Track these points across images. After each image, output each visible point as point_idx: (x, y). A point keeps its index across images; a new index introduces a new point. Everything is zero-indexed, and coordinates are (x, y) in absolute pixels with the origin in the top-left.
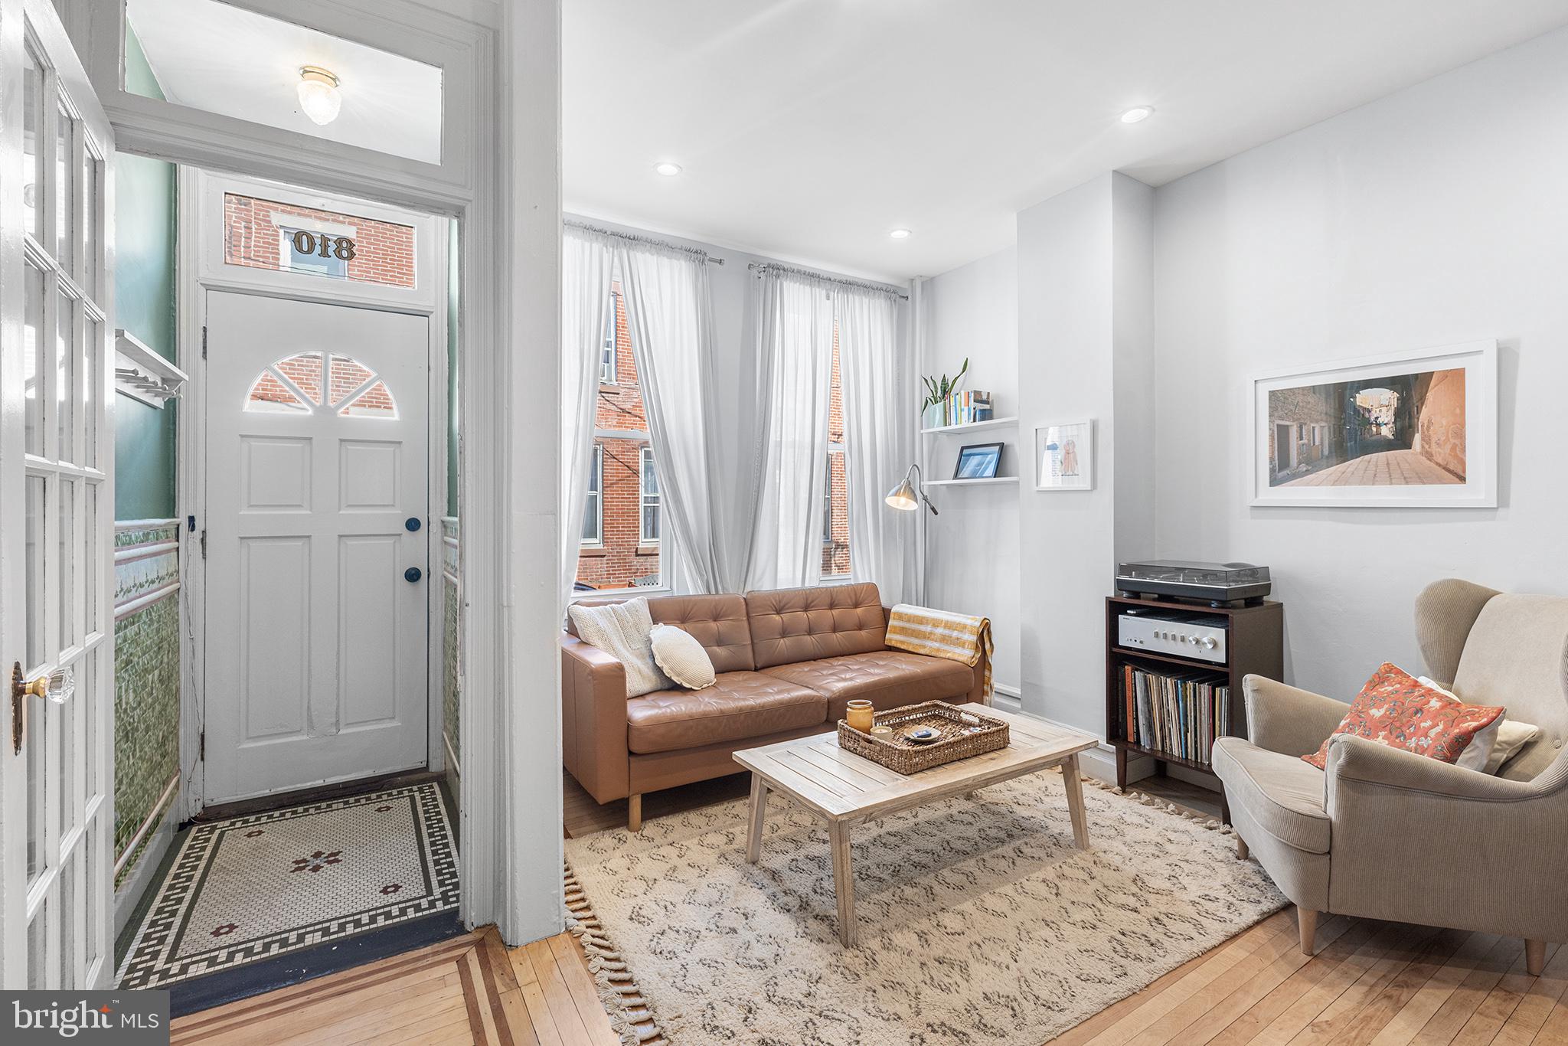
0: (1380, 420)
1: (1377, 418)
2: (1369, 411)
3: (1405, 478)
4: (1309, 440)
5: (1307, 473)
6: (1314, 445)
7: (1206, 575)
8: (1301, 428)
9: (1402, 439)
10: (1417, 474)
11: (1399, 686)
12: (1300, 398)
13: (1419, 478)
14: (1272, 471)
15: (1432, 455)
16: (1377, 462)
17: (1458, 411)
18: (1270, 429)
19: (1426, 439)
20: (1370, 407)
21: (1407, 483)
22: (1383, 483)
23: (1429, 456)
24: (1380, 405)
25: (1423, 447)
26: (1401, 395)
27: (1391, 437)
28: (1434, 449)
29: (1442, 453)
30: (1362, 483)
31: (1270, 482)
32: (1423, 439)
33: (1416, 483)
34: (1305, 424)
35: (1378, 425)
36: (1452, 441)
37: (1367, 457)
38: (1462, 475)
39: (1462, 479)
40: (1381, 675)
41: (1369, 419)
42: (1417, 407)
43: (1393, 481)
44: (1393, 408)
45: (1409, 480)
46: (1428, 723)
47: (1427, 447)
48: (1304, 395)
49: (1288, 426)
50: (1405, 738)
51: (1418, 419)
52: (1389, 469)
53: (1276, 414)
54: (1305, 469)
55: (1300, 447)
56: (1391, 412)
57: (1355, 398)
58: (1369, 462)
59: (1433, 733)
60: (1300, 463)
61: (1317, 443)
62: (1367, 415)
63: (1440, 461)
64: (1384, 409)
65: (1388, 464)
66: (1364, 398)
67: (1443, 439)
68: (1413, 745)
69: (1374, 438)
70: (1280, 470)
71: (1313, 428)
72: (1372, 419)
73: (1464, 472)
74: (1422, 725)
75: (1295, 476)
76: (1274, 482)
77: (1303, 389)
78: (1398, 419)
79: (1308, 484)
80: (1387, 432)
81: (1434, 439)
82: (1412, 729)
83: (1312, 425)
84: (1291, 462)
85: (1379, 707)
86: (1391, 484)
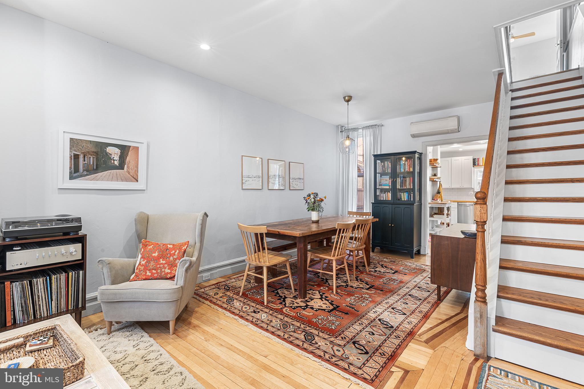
0: (114, 159)
2: (111, 155)
3: (122, 179)
4: (88, 162)
5: (87, 175)
6: (90, 164)
8: (84, 157)
9: (121, 166)
10: (125, 178)
11: (152, 245)
12: (85, 144)
13: (126, 180)
14: (71, 173)
15: (130, 173)
16: (113, 173)
17: (137, 160)
18: (70, 155)
19: (128, 167)
20: (111, 153)
21: (122, 181)
22: (115, 181)
23: (129, 173)
24: (114, 153)
25: (127, 170)
26: (121, 151)
27: (118, 165)
28: (130, 171)
29: (132, 172)
30: (108, 180)
31: (70, 178)
32: (127, 167)
34: (86, 155)
36: (135, 169)
37: (110, 171)
38: (137, 179)
39: (137, 181)
40: (144, 244)
41: (111, 158)
42: (126, 156)
43: (118, 180)
44: (119, 155)
47: (128, 170)
48: (86, 143)
49: (78, 155)
51: (126, 160)
52: (117, 176)
53: (73, 149)
54: (86, 173)
55: (84, 165)
56: (118, 157)
57: (106, 149)
58: (110, 173)
60: (84, 171)
61: (91, 164)
63: (132, 175)
64: (116, 155)
65: (117, 174)
66: (109, 150)
67: (133, 168)
69: (112, 165)
70: (75, 173)
71: (90, 157)
75: (81, 176)
77: (86, 141)
78: (120, 159)
79: (87, 180)
80: (116, 163)
81: (130, 168)
84: (80, 170)
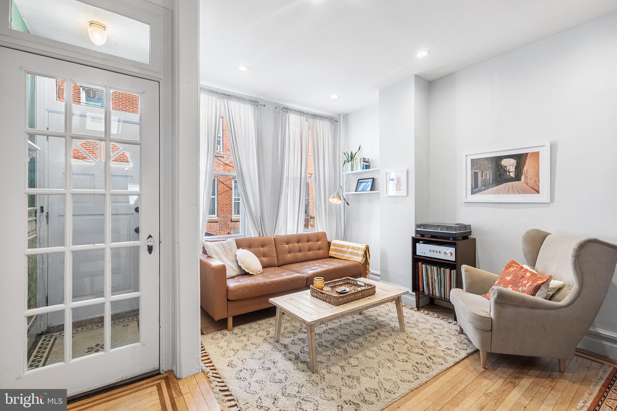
0: (510, 170)
1: (509, 170)
2: (506, 167)
3: (518, 192)
4: (485, 178)
5: (485, 189)
6: (487, 179)
7: (448, 228)
8: (482, 173)
9: (518, 178)
10: (523, 190)
11: (516, 268)
12: (482, 162)
13: (524, 192)
14: (472, 189)
15: (528, 183)
16: (509, 186)
17: (537, 167)
18: (471, 173)
19: (526, 178)
20: (506, 166)
21: (519, 194)
22: (511, 193)
23: (527, 184)
24: (510, 165)
25: (525, 180)
26: (517, 161)
27: (514, 177)
28: (529, 181)
29: (531, 183)
30: (503, 194)
31: (471, 193)
32: (525, 178)
33: (523, 193)
34: (484, 172)
35: (509, 172)
36: (535, 178)
37: (505, 184)
38: (538, 190)
39: (538, 192)
40: (510, 264)
41: (506, 170)
42: (523, 166)
43: (514, 193)
44: (514, 166)
45: (520, 192)
46: (526, 282)
47: (526, 180)
48: (483, 161)
49: (477, 172)
50: (518, 287)
51: (523, 170)
52: (513, 188)
53: (473, 168)
54: (483, 188)
55: (482, 180)
56: (514, 168)
57: (501, 162)
58: (506, 186)
59: (527, 285)
60: (482, 186)
61: (488, 179)
62: (505, 169)
63: (530, 185)
64: (511, 166)
65: (513, 186)
66: (504, 162)
67: (532, 177)
68: (521, 290)
69: (508, 177)
70: (475, 189)
71: (487, 173)
72: (507, 170)
73: (539, 189)
74: (524, 282)
75: (480, 191)
76: (473, 193)
77: (483, 158)
78: (516, 170)
79: (484, 194)
80: (512, 175)
81: (529, 177)
82: (520, 284)
83: (486, 172)
84: (479, 186)
85: (509, 276)
86: (514, 194)
